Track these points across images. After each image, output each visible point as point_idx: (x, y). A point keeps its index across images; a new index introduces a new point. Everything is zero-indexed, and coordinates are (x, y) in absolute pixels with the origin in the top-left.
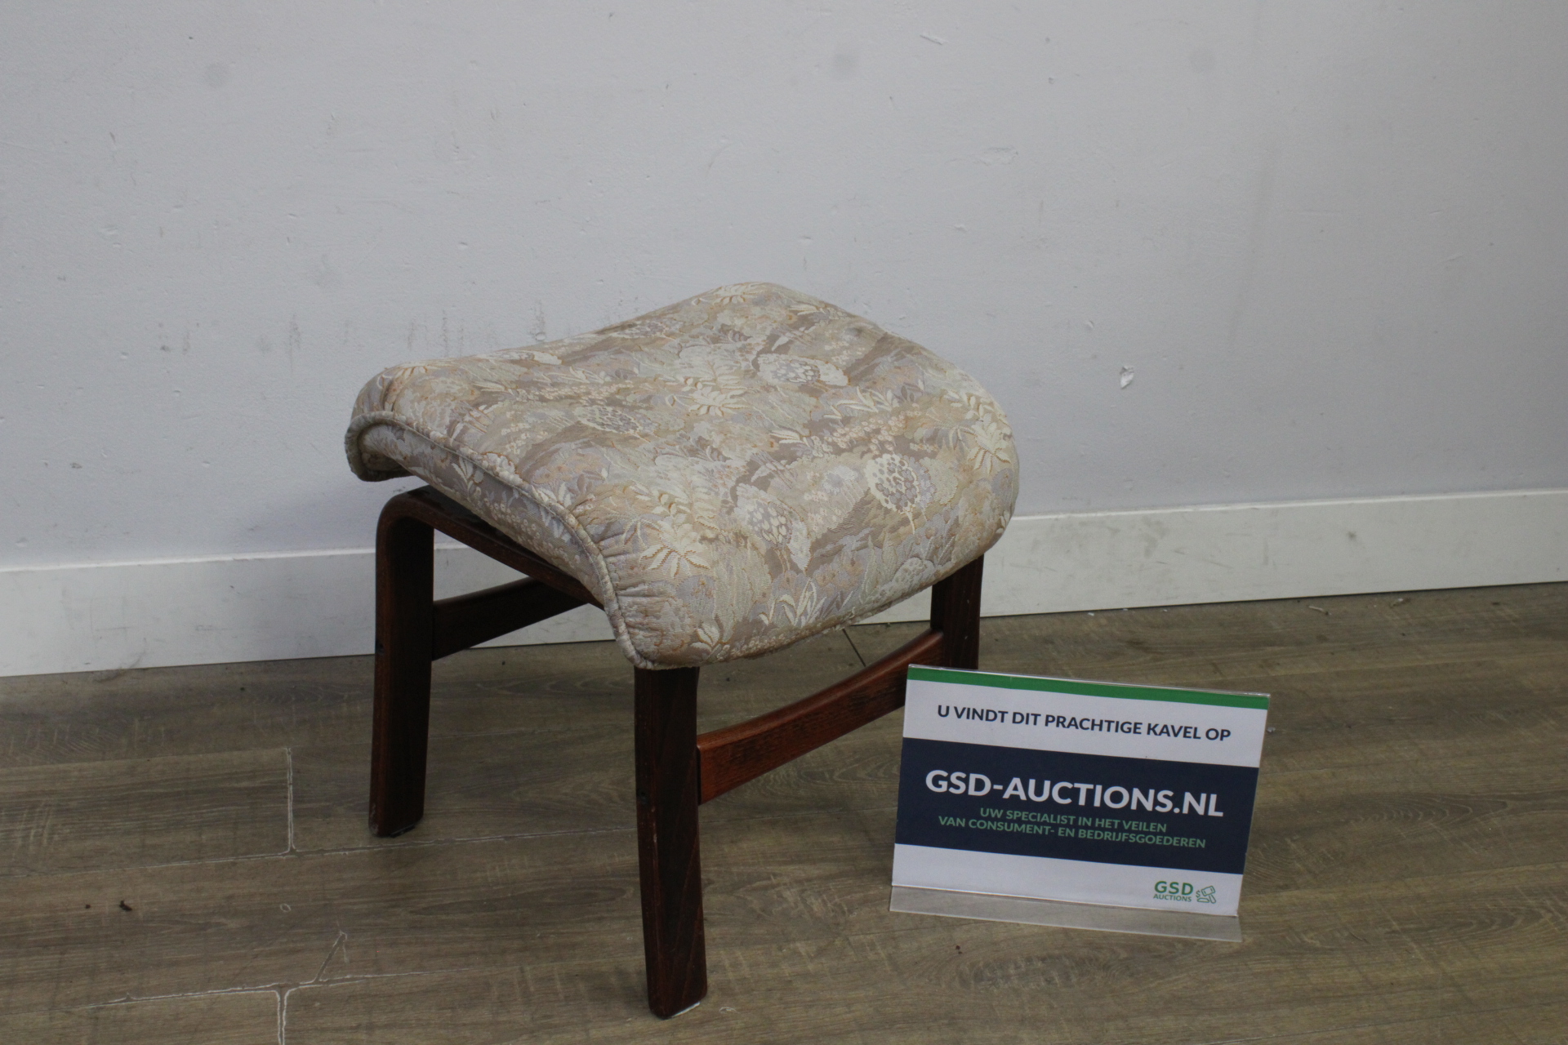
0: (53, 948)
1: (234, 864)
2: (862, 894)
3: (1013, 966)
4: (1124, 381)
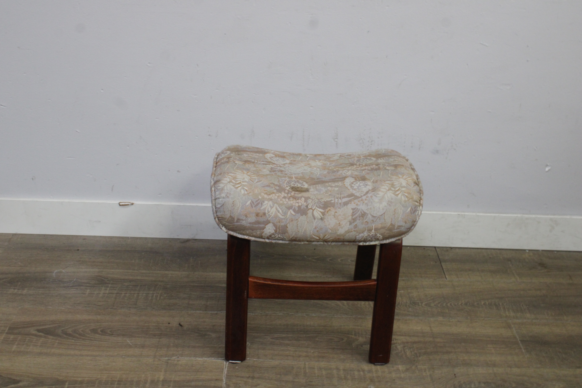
0: (157, 336)
1: (217, 314)
2: (425, 350)
3: (473, 384)
4: (547, 169)
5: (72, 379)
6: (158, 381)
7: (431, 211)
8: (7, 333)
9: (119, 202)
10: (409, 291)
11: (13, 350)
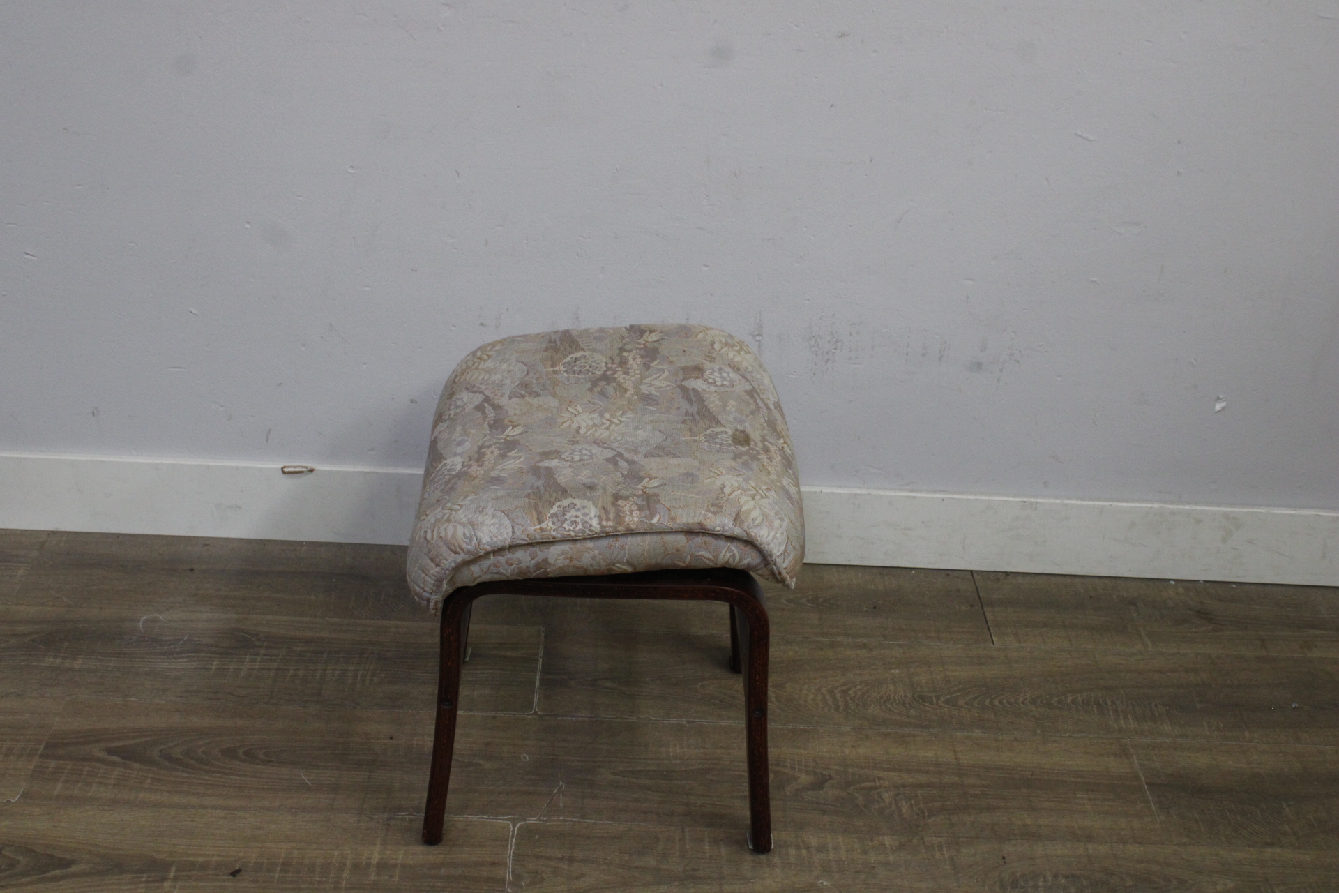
0: (365, 767)
1: (494, 717)
2: (941, 804)
3: (1042, 879)
4: (1218, 407)
5: (185, 858)
6: (368, 865)
7: (963, 493)
8: (42, 756)
9: (283, 466)
10: (912, 670)
11: (56, 793)
